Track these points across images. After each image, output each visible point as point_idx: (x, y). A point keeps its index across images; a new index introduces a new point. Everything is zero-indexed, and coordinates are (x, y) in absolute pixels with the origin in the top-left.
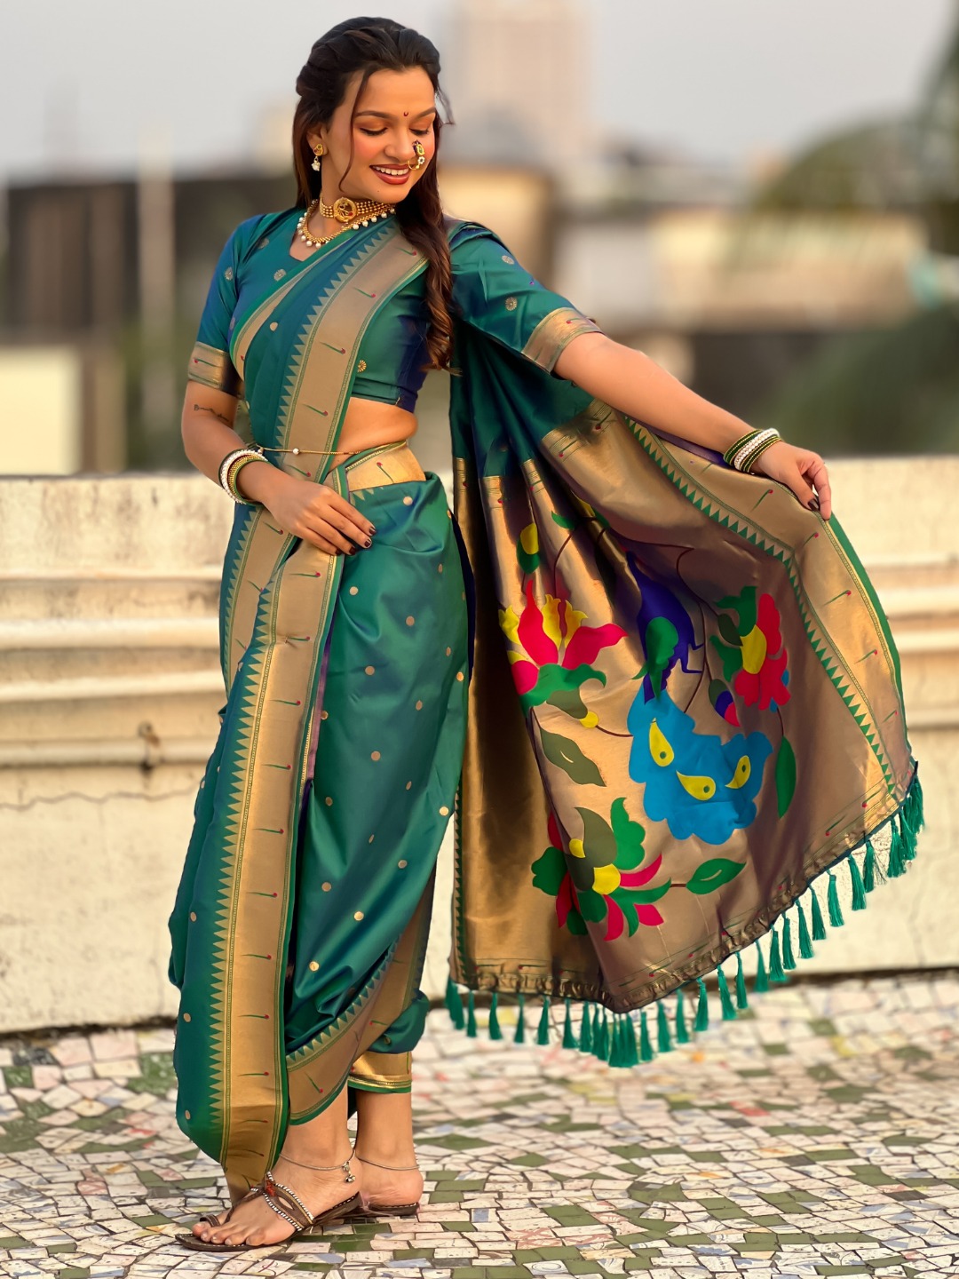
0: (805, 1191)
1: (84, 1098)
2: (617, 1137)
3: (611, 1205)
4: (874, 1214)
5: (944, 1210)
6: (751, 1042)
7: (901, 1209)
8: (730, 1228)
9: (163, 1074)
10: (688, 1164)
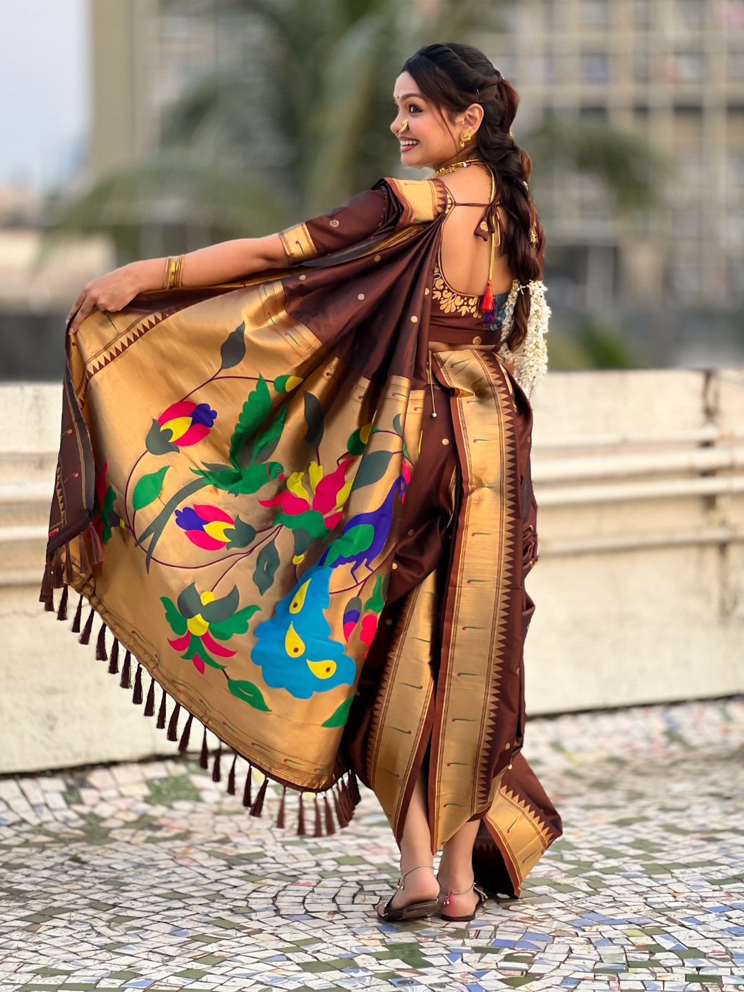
1: (120, 810)
9: (164, 792)
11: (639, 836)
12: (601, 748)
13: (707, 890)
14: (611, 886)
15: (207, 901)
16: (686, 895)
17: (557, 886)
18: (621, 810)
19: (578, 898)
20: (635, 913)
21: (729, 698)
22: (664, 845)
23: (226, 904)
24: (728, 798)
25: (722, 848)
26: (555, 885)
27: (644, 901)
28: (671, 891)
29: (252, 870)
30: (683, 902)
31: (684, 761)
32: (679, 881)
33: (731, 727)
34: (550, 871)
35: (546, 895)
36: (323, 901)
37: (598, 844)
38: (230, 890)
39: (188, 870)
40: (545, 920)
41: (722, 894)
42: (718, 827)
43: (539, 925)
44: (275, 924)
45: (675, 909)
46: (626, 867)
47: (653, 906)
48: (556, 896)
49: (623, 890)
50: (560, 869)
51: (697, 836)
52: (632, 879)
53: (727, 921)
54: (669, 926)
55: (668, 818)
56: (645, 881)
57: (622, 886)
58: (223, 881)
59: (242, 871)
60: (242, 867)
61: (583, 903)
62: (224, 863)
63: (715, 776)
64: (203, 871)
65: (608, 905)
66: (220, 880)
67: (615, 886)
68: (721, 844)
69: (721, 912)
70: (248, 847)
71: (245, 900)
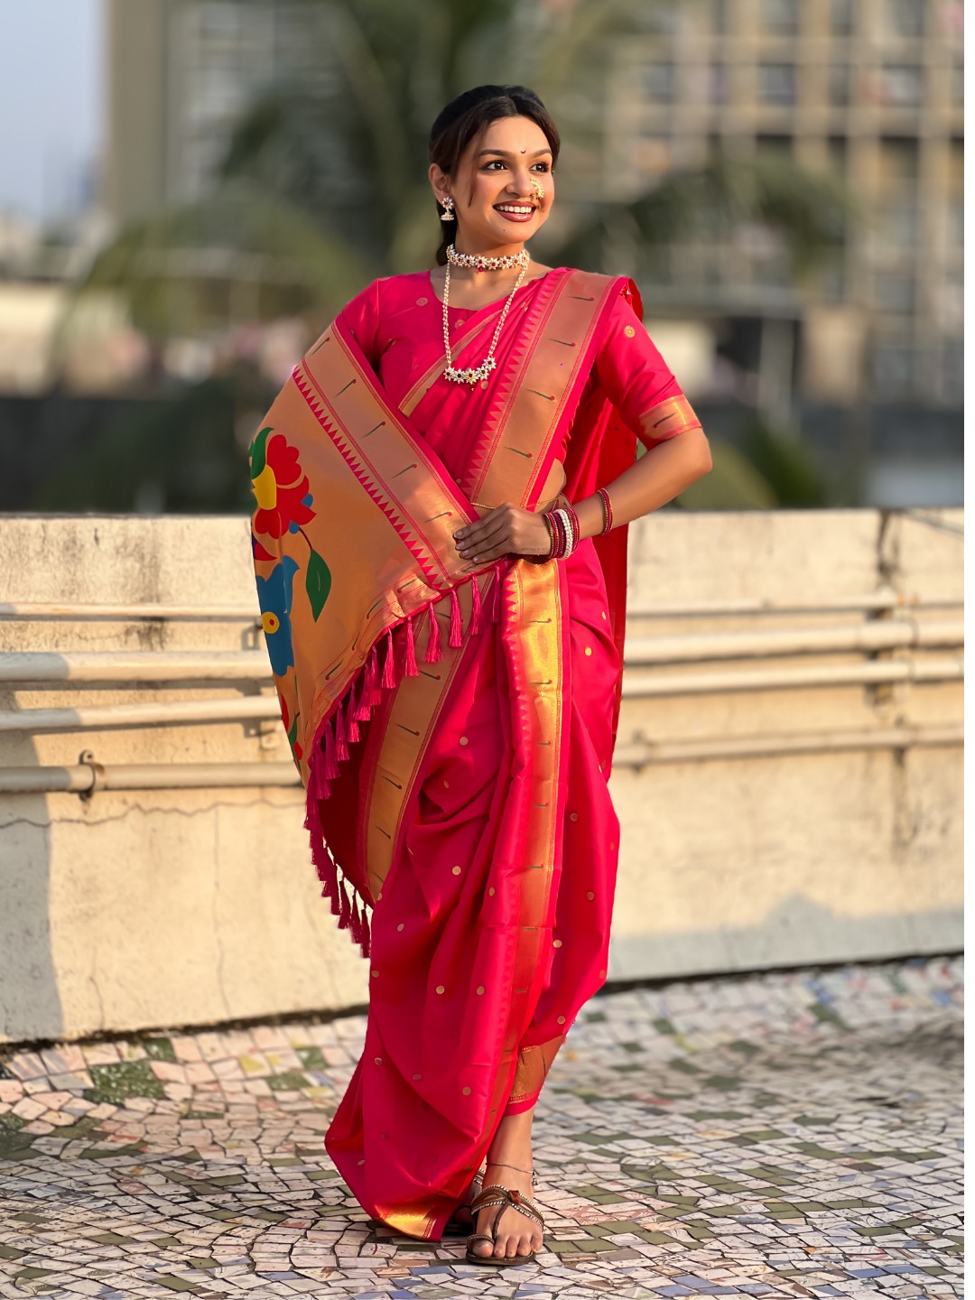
0: (774, 1166)
1: (50, 1109)
2: (564, 1127)
3: (623, 1184)
4: (854, 1183)
5: (909, 1177)
6: (609, 1041)
7: (873, 1180)
8: (745, 1200)
9: (114, 1085)
10: (652, 1148)
11: (765, 1160)
12: (724, 1029)
13: (853, 1245)
14: (721, 1235)
15: (154, 1249)
16: (824, 1250)
17: (646, 1235)
18: (745, 1121)
19: (674, 1253)
20: (750, 1277)
21: (902, 961)
22: (800, 1174)
23: (181, 1253)
24: (893, 1106)
25: (878, 1180)
26: (644, 1233)
27: (765, 1259)
28: (802, 1245)
29: (224, 1202)
30: (817, 1261)
31: (837, 1048)
32: (816, 1230)
33: (904, 1000)
34: (638, 1211)
35: (629, 1247)
36: (319, 1251)
37: (709, 1171)
38: (190, 1233)
39: (135, 1200)
40: (624, 1286)
41: (873, 1250)
42: (877, 1148)
43: (614, 1292)
44: (245, 1286)
45: (807, 1272)
46: (743, 1206)
47: (776, 1267)
48: (641, 1249)
49: (735, 1242)
50: (653, 1209)
51: (847, 1161)
52: (750, 1226)
53: (877, 1291)
54: (796, 1298)
55: (807, 1134)
56: (768, 1229)
57: (735, 1235)
58: (181, 1218)
59: (208, 1203)
60: (209, 1198)
61: (679, 1261)
62: (187, 1191)
63: (877, 1072)
64: (155, 1202)
65: (714, 1264)
66: (177, 1216)
67: (727, 1235)
68: (879, 1174)
69: (869, 1278)
70: (222, 1167)
71: (210, 1247)
